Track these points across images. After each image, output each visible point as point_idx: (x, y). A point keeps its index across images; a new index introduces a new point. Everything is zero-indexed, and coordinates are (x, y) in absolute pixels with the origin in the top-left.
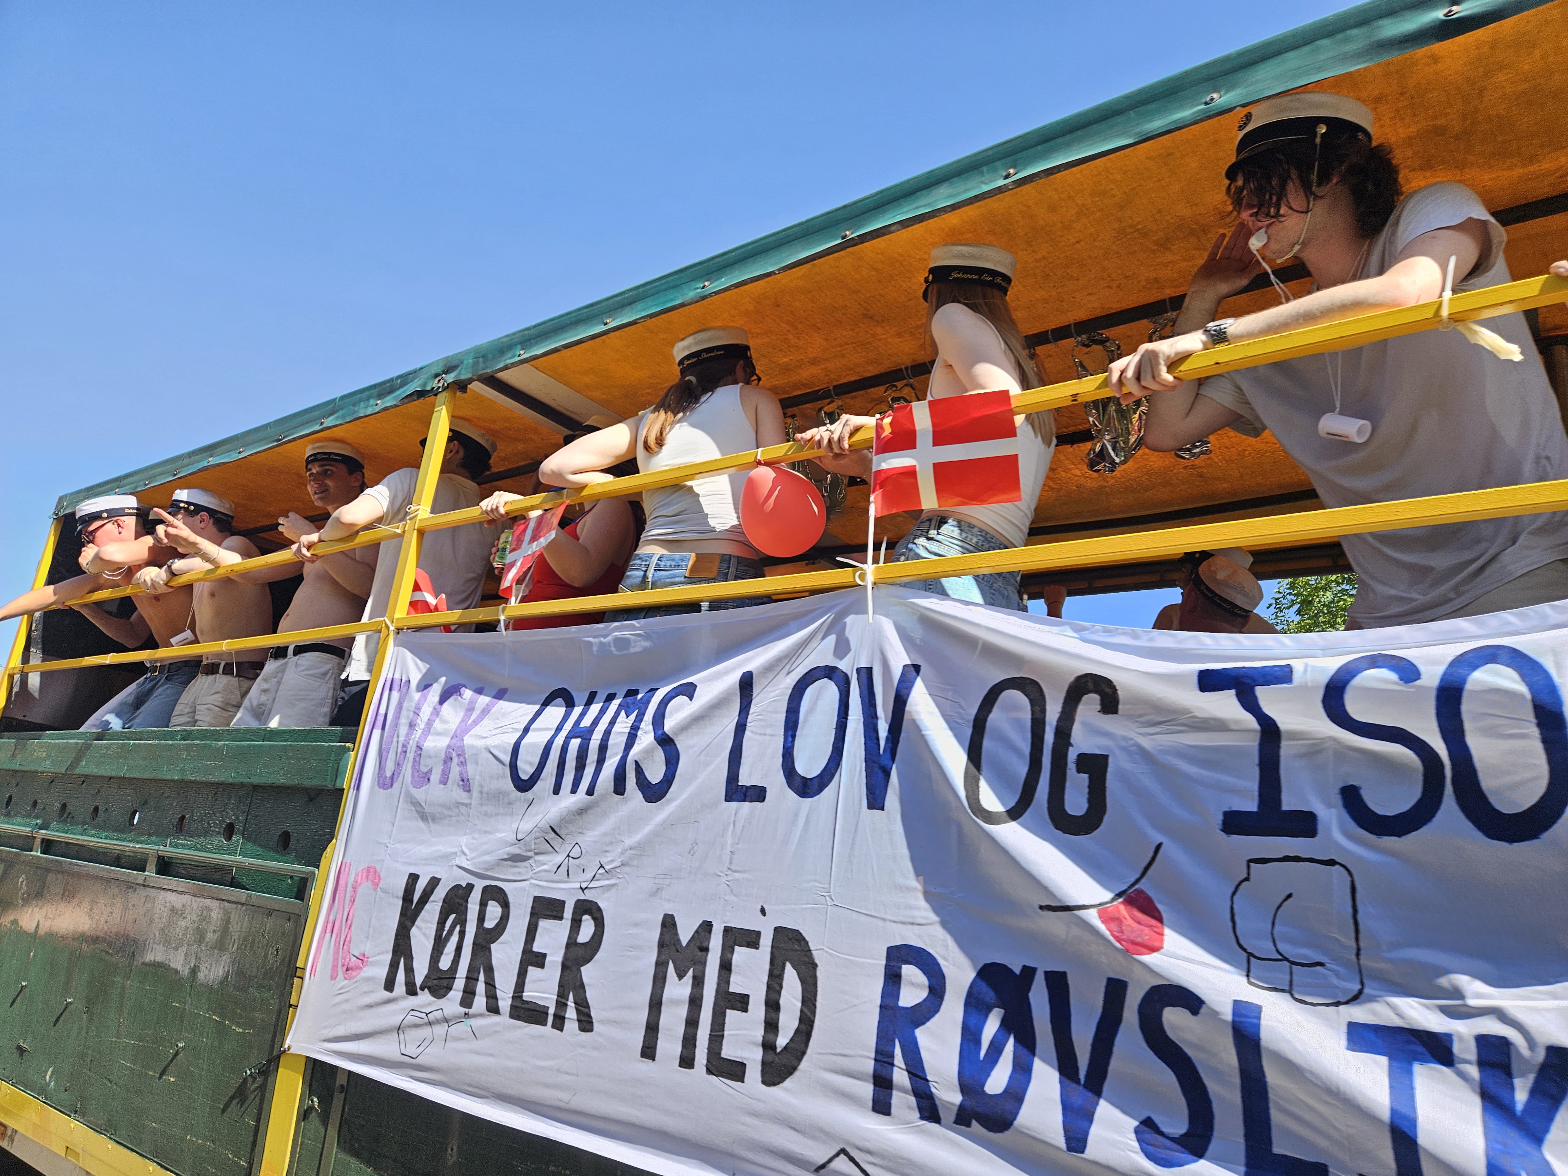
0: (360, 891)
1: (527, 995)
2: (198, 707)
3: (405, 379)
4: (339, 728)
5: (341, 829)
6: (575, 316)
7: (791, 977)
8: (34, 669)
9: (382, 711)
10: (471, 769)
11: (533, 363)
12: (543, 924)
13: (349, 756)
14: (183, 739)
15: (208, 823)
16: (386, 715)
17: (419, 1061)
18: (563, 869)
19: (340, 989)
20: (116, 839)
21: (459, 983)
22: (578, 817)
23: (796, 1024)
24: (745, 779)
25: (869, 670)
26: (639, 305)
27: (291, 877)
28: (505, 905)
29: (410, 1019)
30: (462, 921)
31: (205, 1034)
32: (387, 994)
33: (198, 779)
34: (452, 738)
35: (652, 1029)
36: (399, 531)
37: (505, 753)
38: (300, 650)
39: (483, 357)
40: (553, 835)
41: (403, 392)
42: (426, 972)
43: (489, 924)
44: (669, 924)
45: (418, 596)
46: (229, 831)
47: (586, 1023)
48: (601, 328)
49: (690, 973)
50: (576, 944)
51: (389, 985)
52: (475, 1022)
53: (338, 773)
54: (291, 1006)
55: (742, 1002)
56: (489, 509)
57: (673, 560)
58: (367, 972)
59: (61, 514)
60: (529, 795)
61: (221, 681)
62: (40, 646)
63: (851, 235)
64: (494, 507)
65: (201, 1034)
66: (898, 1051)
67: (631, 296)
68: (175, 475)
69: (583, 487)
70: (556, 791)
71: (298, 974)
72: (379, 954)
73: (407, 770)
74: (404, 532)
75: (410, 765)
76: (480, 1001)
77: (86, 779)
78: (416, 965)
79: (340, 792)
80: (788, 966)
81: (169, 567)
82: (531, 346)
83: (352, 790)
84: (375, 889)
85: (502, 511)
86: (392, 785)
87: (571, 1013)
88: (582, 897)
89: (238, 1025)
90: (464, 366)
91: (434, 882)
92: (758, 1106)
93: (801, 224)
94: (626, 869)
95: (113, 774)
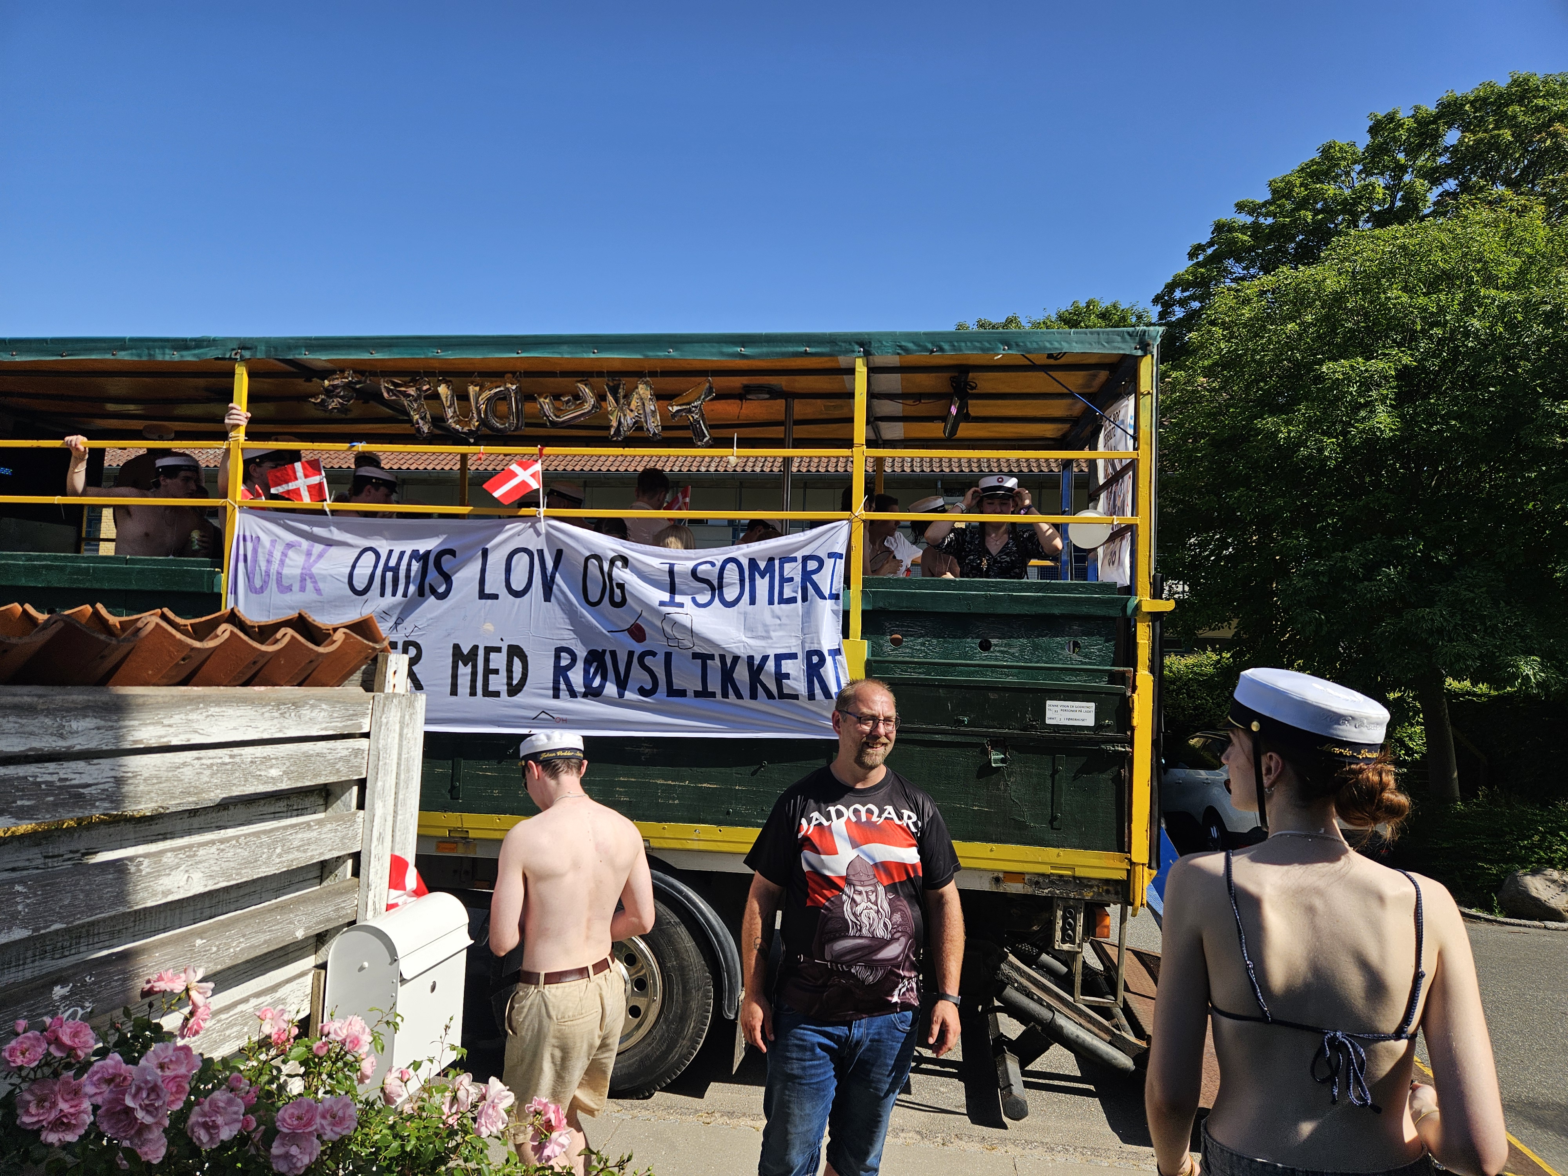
7: (516, 661)
9: (241, 552)
10: (321, 585)
13: (221, 576)
16: (245, 556)
23: (520, 676)
24: (488, 590)
33: (68, 586)
34: (302, 569)
35: (454, 685)
37: (344, 577)
39: (273, 347)
40: (385, 615)
41: (202, 353)
44: (456, 647)
48: (370, 356)
49: (470, 664)
53: (213, 586)
55: (496, 670)
60: (365, 597)
66: (561, 679)
70: (382, 594)
73: (273, 585)
75: (274, 582)
79: (219, 595)
80: (515, 658)
83: (229, 594)
86: (263, 591)
88: (407, 639)
90: (259, 350)
92: (507, 704)
94: (430, 627)
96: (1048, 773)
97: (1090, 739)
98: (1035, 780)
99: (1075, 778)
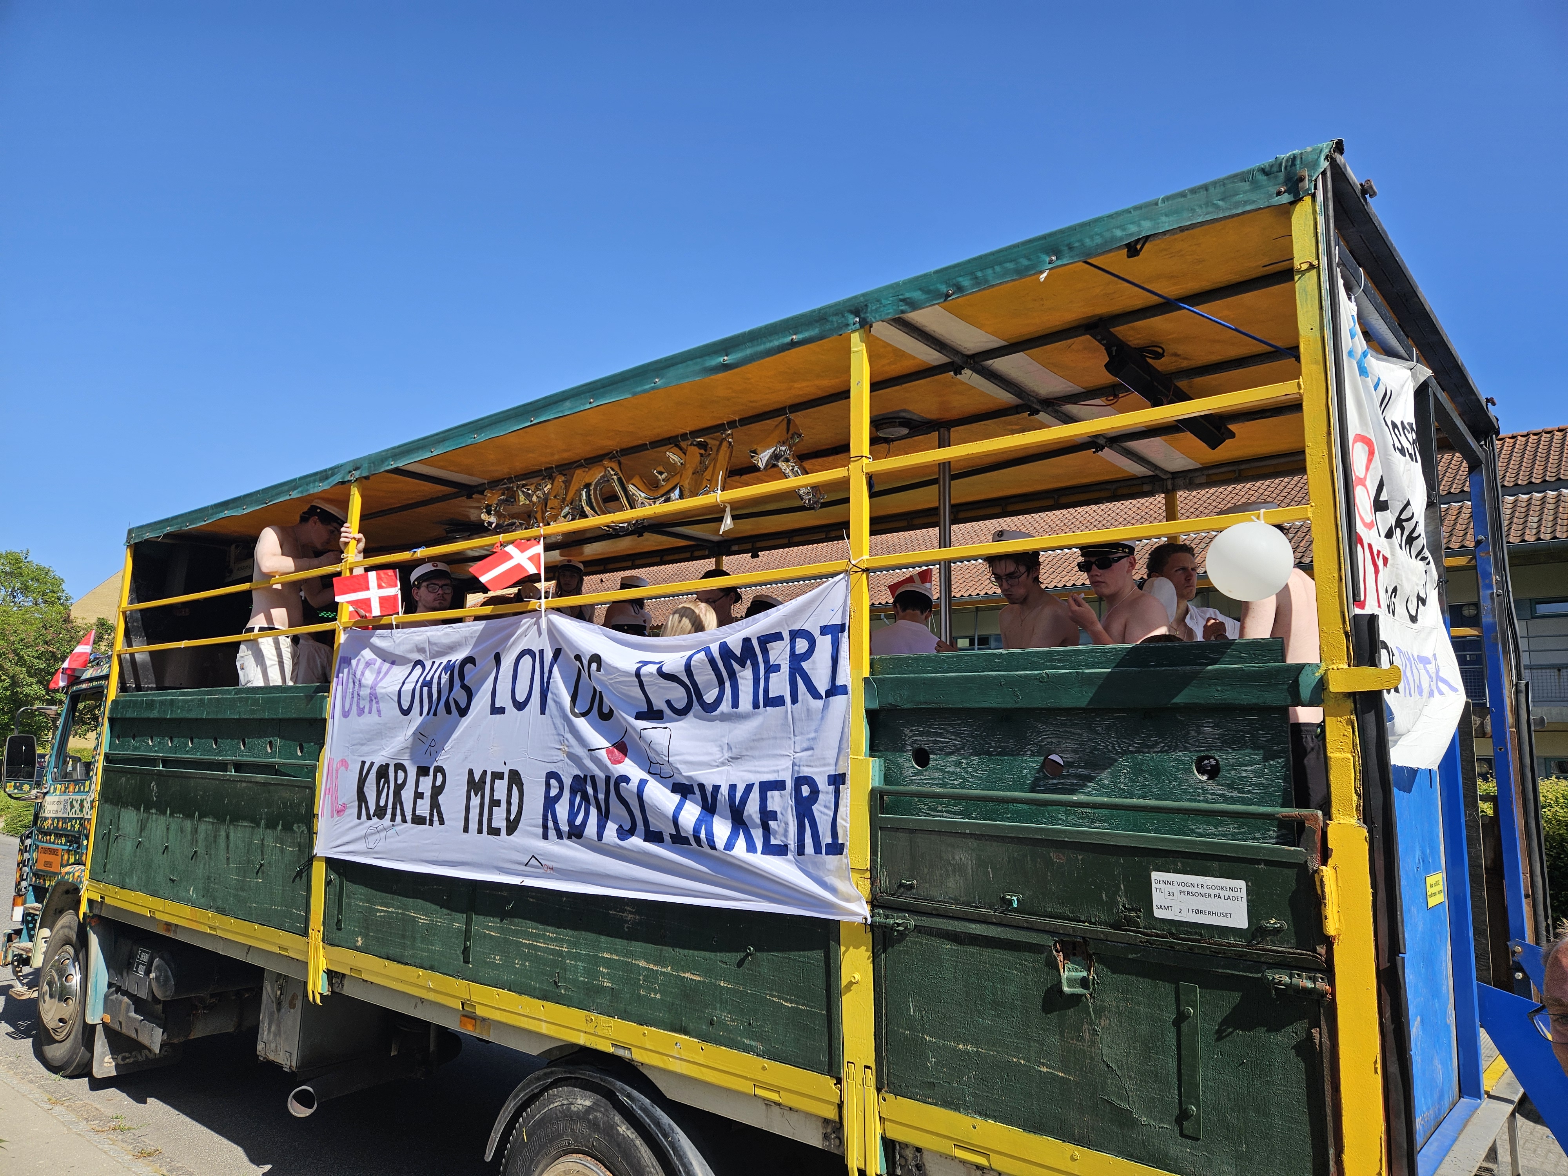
0: (339, 771)
1: (417, 813)
5: (327, 741)
7: (515, 789)
8: (138, 650)
10: (381, 705)
12: (421, 779)
13: (327, 701)
15: (258, 742)
17: (375, 850)
18: (428, 752)
19: (336, 822)
20: (207, 755)
21: (389, 811)
23: (517, 809)
24: (497, 703)
25: (543, 651)
27: (306, 767)
28: (405, 772)
29: (369, 831)
30: (387, 781)
31: (275, 854)
32: (358, 821)
33: (249, 716)
34: (371, 689)
35: (466, 820)
37: (396, 694)
39: (373, 463)
40: (421, 736)
42: (374, 808)
43: (400, 782)
44: (471, 773)
46: (270, 746)
47: (442, 822)
49: (480, 793)
50: (435, 787)
51: (359, 817)
52: (397, 828)
53: (322, 709)
54: (314, 832)
55: (498, 803)
58: (348, 812)
59: (132, 541)
60: (409, 716)
65: (272, 855)
66: (550, 814)
70: (421, 714)
71: (315, 816)
72: (351, 801)
73: (354, 708)
75: (356, 704)
76: (399, 818)
78: (369, 805)
79: (325, 720)
80: (514, 785)
82: (396, 461)
83: (330, 719)
84: (346, 770)
86: (349, 715)
87: (436, 818)
89: (290, 847)
90: (364, 468)
91: (371, 764)
92: (505, 844)
94: (453, 750)
96: (1170, 1016)
97: (1241, 956)
98: (1144, 1029)
99: (1220, 1035)
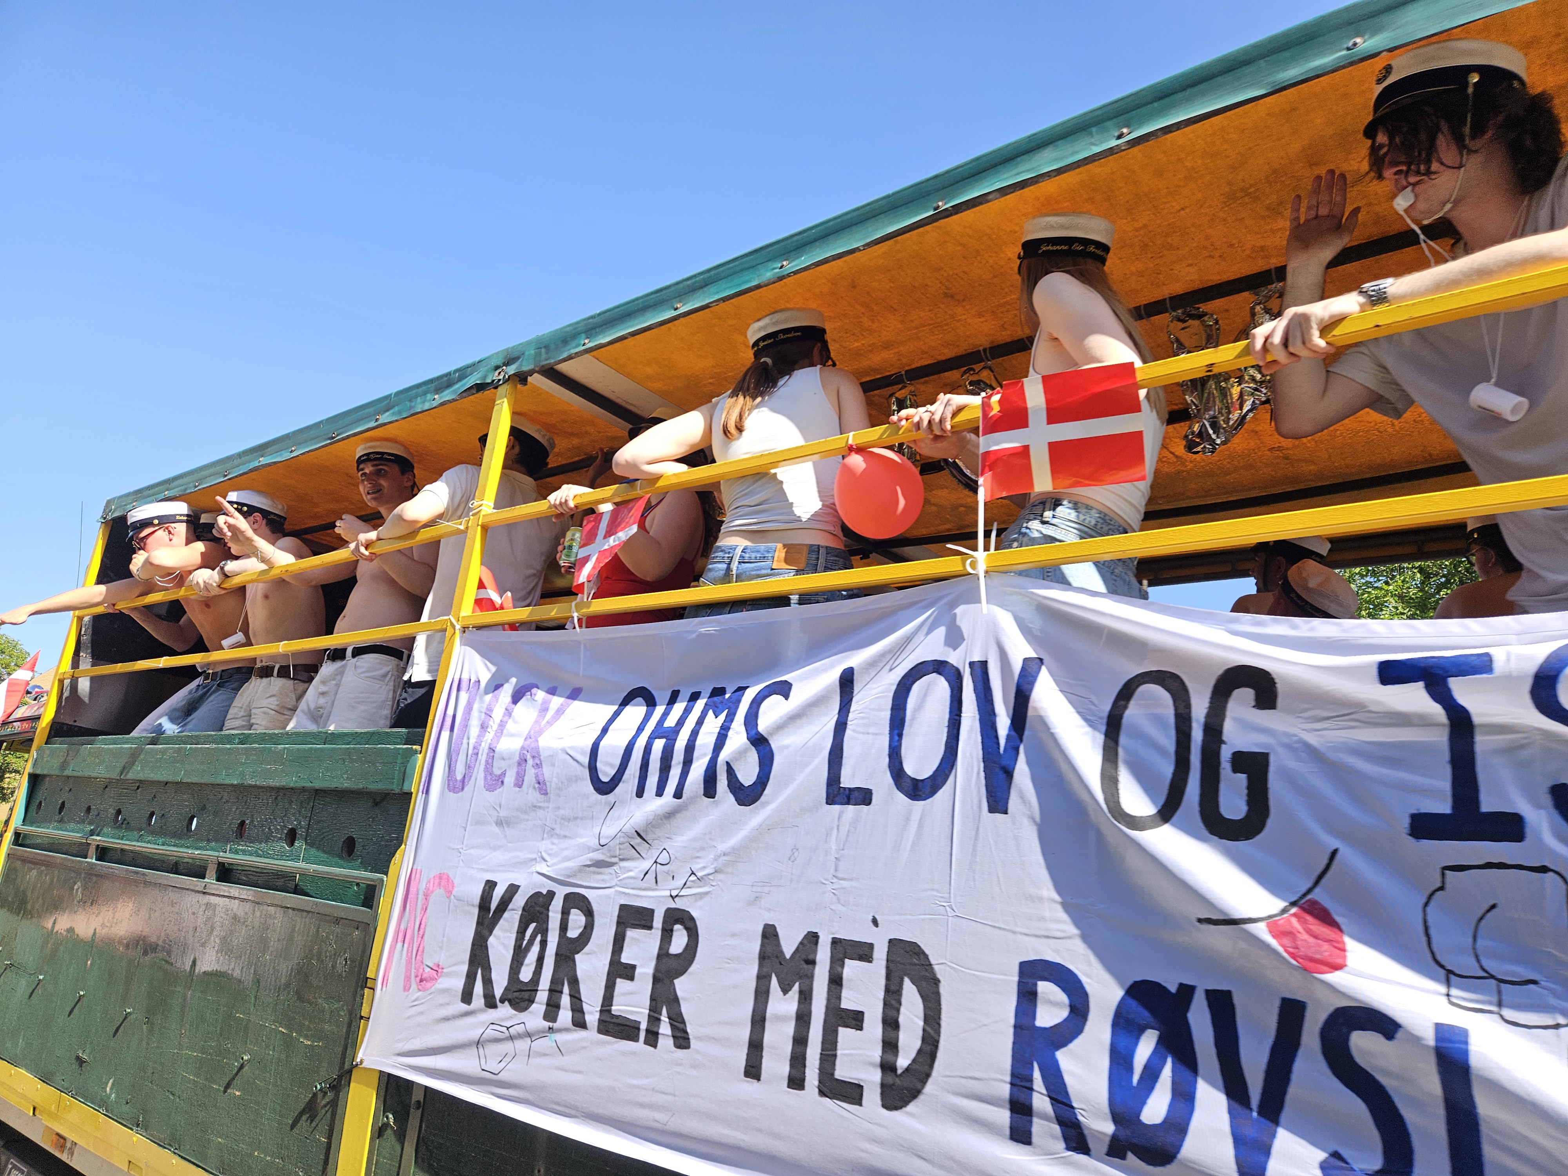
0: (433, 898)
1: (616, 1009)
2: (253, 711)
3: (463, 372)
4: (404, 730)
5: (410, 835)
6: (643, 302)
7: (910, 993)
8: (84, 674)
9: (450, 712)
10: (547, 772)
11: (594, 353)
12: (631, 934)
13: (416, 759)
14: (241, 743)
15: (269, 829)
16: (454, 717)
17: (503, 1076)
18: (651, 876)
19: (414, 1001)
20: (174, 846)
21: (542, 996)
22: (665, 821)
23: (918, 1044)
24: (848, 780)
25: (984, 664)
26: (712, 289)
27: (358, 884)
28: (589, 913)
29: (490, 1033)
30: (543, 931)
31: (271, 1047)
32: (464, 1007)
33: (258, 783)
34: (526, 739)
35: (756, 1047)
36: (462, 527)
37: (583, 753)
38: (359, 651)
39: (545, 347)
40: (639, 840)
41: (462, 386)
42: (505, 983)
43: (573, 933)
44: (770, 934)
45: (483, 594)
46: (292, 837)
47: (682, 1040)
48: (672, 313)
49: (796, 987)
50: (668, 955)
51: (467, 996)
52: (559, 1037)
53: (404, 776)
54: (362, 1018)
55: (856, 1020)
56: (558, 502)
57: (758, 552)
58: (443, 983)
59: (109, 518)
60: (611, 797)
61: (276, 684)
62: (89, 651)
63: (944, 205)
64: (563, 501)
65: (267, 1047)
66: (1037, 1075)
67: (704, 279)
68: (226, 476)
69: (659, 477)
70: (640, 793)
71: (368, 985)
72: (455, 965)
74: (467, 528)
75: (482, 767)
76: (565, 1015)
77: (140, 784)
78: (494, 976)
79: (408, 796)
80: (907, 982)
81: (222, 568)
82: (597, 334)
83: (420, 794)
84: (449, 897)
85: (572, 504)
86: (463, 789)
87: (665, 1028)
88: (673, 906)
89: (306, 1037)
90: (526, 357)
91: (513, 889)
92: (880, 1132)
93: (888, 196)
94: (720, 876)
95: (170, 779)
